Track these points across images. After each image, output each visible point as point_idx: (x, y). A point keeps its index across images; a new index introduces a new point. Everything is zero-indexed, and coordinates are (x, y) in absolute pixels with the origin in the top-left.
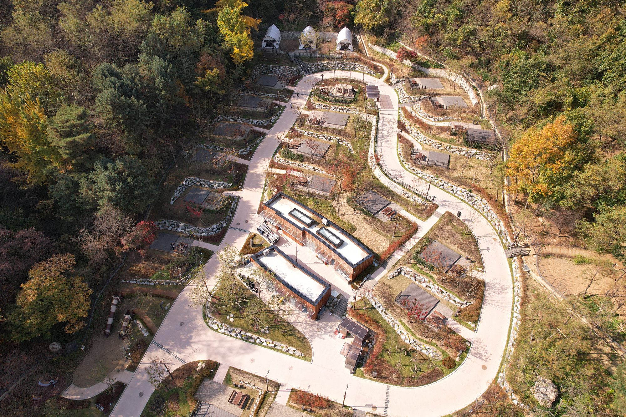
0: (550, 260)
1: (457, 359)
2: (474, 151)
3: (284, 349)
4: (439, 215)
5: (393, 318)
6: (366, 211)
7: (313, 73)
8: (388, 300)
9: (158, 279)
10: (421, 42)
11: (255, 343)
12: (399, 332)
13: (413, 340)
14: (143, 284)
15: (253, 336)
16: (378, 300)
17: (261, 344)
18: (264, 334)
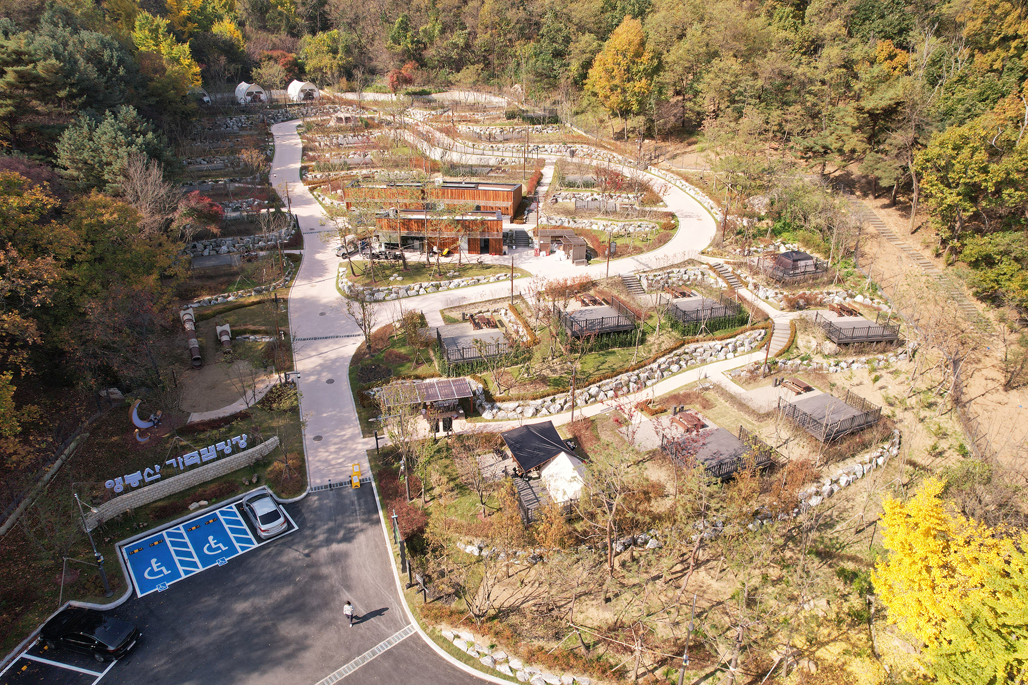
0: (679, 159)
1: (673, 222)
2: (539, 127)
3: (492, 279)
4: (552, 164)
5: (586, 221)
6: (473, 174)
7: (283, 121)
8: (567, 212)
9: (238, 289)
10: (408, 69)
11: (449, 289)
12: (602, 228)
13: (620, 224)
14: (215, 304)
15: (442, 283)
16: (557, 218)
17: (458, 286)
18: (454, 277)
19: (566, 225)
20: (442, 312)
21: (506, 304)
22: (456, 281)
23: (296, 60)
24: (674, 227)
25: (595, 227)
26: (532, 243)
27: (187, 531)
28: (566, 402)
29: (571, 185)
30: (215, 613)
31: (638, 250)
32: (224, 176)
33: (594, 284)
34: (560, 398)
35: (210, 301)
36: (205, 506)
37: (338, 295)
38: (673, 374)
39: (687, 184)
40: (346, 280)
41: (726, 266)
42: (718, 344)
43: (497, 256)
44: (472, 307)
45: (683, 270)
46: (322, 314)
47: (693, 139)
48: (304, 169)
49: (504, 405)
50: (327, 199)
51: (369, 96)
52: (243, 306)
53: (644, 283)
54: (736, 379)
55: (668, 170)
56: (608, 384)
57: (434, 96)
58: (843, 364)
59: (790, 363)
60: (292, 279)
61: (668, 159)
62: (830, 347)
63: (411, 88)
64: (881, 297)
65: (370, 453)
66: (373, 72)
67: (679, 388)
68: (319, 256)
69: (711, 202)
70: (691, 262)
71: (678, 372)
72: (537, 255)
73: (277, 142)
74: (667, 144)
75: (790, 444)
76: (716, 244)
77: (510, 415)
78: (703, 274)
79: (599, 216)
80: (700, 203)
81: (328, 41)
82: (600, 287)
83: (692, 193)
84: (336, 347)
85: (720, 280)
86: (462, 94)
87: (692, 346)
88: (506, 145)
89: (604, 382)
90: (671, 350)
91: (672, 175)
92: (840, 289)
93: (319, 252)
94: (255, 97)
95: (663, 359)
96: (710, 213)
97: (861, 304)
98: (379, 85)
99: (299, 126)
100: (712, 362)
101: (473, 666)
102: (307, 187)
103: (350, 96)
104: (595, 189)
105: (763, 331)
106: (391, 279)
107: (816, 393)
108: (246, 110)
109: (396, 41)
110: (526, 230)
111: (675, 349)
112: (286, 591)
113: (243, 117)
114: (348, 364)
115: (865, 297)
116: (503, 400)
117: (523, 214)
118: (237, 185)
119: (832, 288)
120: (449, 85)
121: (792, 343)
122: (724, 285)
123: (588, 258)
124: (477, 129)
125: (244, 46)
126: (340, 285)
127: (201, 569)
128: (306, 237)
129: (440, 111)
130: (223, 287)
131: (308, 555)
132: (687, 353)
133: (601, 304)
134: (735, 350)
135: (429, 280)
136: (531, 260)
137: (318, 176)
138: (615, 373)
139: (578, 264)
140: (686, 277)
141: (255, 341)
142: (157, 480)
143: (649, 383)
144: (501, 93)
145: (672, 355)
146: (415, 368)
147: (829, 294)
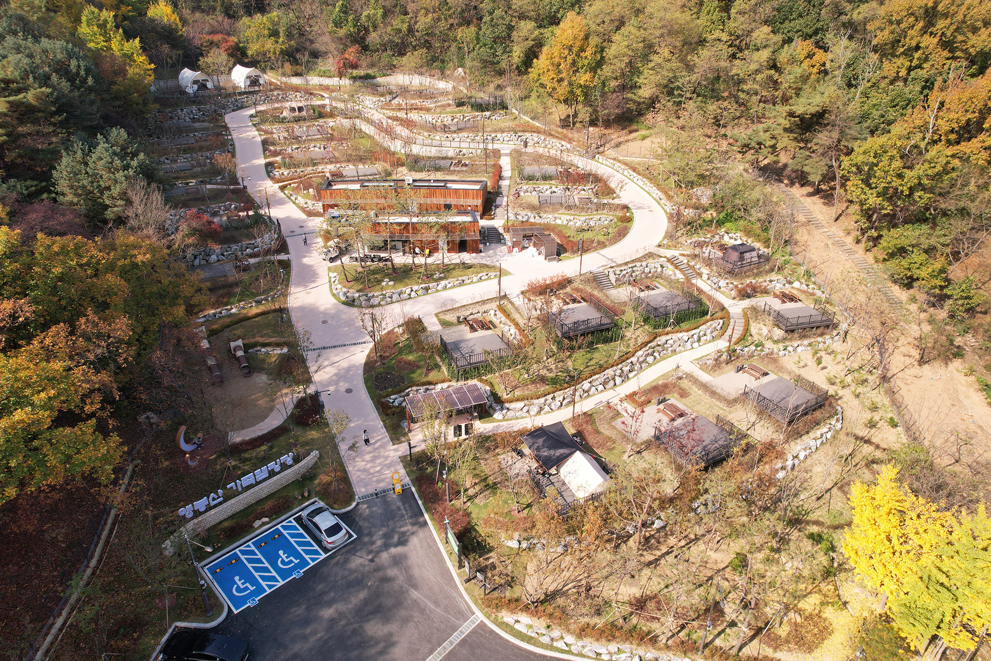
3: (475, 279)
4: (506, 155)
5: (550, 216)
6: (438, 169)
7: (234, 110)
8: (532, 208)
9: (239, 301)
10: (352, 53)
11: (437, 291)
12: (565, 222)
13: (583, 219)
14: (220, 317)
15: (431, 285)
16: (523, 213)
17: (445, 288)
18: (441, 279)
19: (532, 220)
20: (437, 315)
21: (494, 305)
22: (443, 283)
23: (237, 44)
24: (629, 220)
25: (559, 222)
26: (504, 239)
27: (258, 548)
28: (564, 399)
29: (530, 178)
30: (306, 622)
31: (602, 245)
32: (193, 177)
33: (569, 281)
34: (559, 395)
35: (215, 315)
36: (268, 523)
37: (334, 301)
38: (650, 365)
39: (635, 175)
40: (339, 286)
41: (681, 258)
42: (685, 336)
43: (474, 255)
44: (463, 309)
45: (644, 264)
46: (324, 322)
47: (634, 127)
48: (269, 166)
49: (512, 406)
50: (299, 198)
51: (314, 80)
52: (247, 318)
53: (613, 278)
54: (704, 367)
55: (614, 159)
56: (597, 379)
57: (380, 80)
58: (790, 349)
59: (746, 349)
60: (287, 286)
61: (613, 147)
62: (779, 333)
63: (355, 72)
64: (814, 283)
65: (403, 459)
66: (315, 55)
67: (658, 379)
68: (306, 261)
69: (660, 193)
70: (650, 255)
71: (653, 364)
72: (510, 251)
73: (235, 135)
74: (610, 131)
75: (757, 426)
76: (670, 236)
77: (518, 414)
78: (662, 266)
79: (562, 211)
80: (648, 193)
81: (268, 24)
82: (575, 285)
83: (640, 183)
84: (346, 355)
85: (677, 272)
86: (407, 77)
87: (663, 339)
88: (461, 135)
89: (594, 377)
90: (645, 344)
91: (619, 164)
92: (780, 277)
93: (305, 257)
94: (202, 86)
95: (640, 353)
96: (659, 203)
97: (798, 289)
98: (323, 69)
99: (252, 116)
100: (680, 352)
101: (534, 645)
102: (277, 186)
103: (296, 81)
104: (553, 182)
105: (721, 321)
106: (384, 284)
107: (771, 377)
108: (195, 100)
109: (338, 24)
110: (496, 226)
111: (650, 342)
112: (362, 595)
113: (194, 108)
114: (361, 372)
115: (801, 283)
116: (511, 401)
117: (491, 210)
118: (209, 186)
119: (774, 276)
120: (392, 68)
121: (747, 330)
122: (682, 276)
123: (559, 254)
124: (429, 117)
125: (184, 31)
126: (335, 292)
127: (282, 583)
128: (289, 241)
129: (388, 98)
130: (225, 300)
131: (372, 561)
132: (659, 345)
133: (579, 302)
134: (699, 340)
135: (418, 283)
136: (505, 258)
137: (286, 173)
138: (602, 368)
139: (550, 260)
140: (647, 270)
141: (267, 353)
142: (220, 503)
143: (631, 375)
144: (443, 76)
145: (647, 348)
146: (427, 375)
147: (771, 281)
